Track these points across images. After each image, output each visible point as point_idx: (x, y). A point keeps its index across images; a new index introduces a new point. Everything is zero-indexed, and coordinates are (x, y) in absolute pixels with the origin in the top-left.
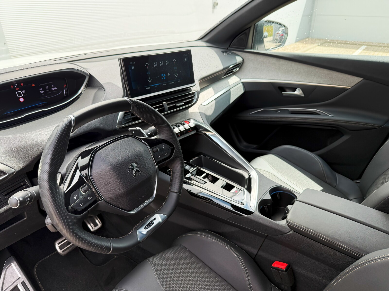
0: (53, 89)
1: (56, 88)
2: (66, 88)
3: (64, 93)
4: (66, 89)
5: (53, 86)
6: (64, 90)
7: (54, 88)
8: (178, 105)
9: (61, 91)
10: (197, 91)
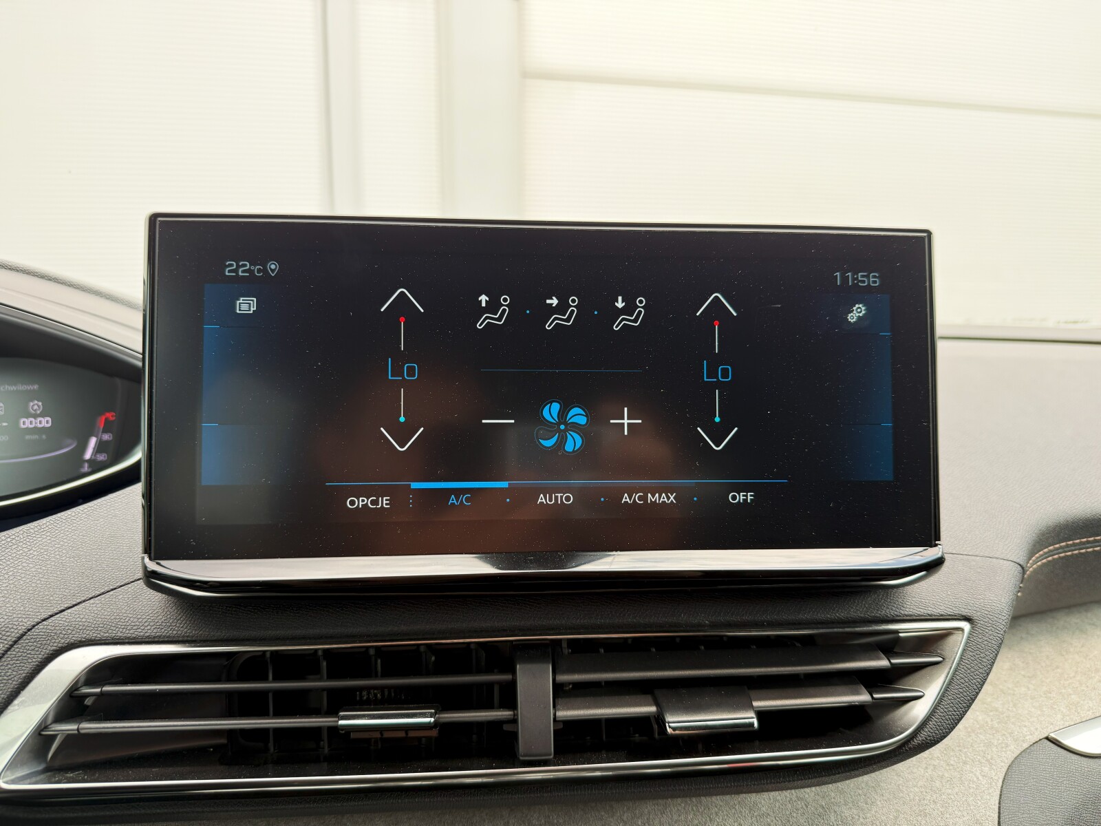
0: (27, 421)
1: (46, 422)
2: (105, 431)
3: (88, 455)
4: (106, 437)
5: (36, 406)
6: (93, 441)
7: (35, 416)
9: (69, 441)
10: (966, 626)
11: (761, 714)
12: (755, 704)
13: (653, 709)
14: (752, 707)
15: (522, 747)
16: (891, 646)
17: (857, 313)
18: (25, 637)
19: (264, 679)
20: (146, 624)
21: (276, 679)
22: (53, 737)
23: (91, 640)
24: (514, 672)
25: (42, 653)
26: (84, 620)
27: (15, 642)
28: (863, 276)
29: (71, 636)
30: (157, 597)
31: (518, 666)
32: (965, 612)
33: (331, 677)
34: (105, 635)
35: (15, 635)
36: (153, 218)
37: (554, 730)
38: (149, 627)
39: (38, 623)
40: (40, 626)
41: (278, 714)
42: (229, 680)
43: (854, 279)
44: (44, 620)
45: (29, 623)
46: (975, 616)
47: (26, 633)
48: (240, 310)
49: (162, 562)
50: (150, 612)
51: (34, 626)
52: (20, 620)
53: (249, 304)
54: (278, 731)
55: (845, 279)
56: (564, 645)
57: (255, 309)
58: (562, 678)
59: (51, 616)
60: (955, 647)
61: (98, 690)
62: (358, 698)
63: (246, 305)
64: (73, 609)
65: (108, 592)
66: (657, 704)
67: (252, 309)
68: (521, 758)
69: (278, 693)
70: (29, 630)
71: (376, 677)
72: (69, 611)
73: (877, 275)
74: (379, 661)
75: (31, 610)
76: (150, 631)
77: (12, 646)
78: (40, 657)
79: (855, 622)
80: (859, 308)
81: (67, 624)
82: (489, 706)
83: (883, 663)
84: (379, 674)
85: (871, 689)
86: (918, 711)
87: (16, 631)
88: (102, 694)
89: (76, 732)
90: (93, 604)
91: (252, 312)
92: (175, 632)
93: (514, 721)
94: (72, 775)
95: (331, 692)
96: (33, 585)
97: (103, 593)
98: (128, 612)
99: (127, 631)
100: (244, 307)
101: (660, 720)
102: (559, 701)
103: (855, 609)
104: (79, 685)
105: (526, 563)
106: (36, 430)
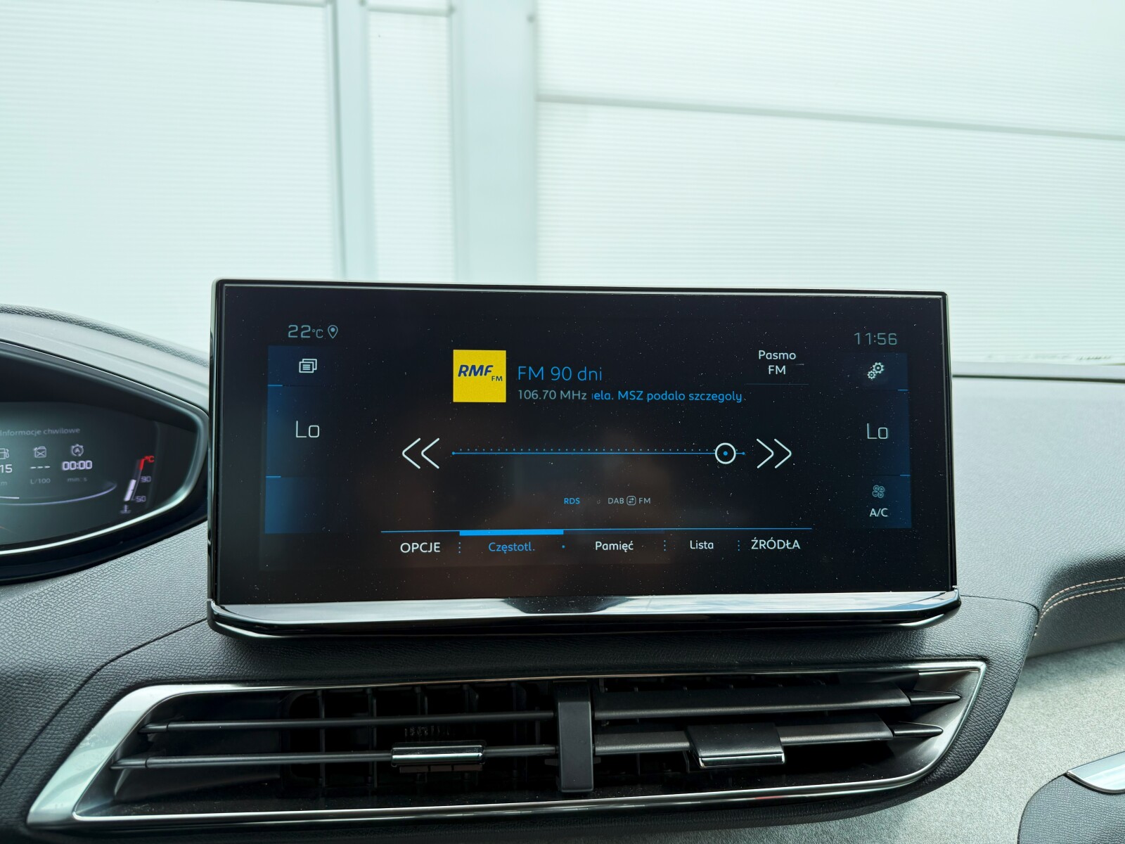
0: (69, 464)
1: (86, 465)
2: (142, 475)
3: (128, 498)
4: (145, 479)
5: (77, 449)
6: (133, 483)
7: (77, 459)
8: (707, 755)
9: (110, 484)
10: (982, 666)
11: (788, 749)
12: (783, 740)
13: (687, 744)
14: (778, 743)
15: (564, 781)
16: (912, 684)
17: (875, 371)
18: (94, 677)
19: (317, 716)
20: (208, 665)
21: (328, 716)
22: (119, 772)
23: (157, 680)
24: (555, 709)
25: (111, 692)
26: (150, 661)
27: (86, 682)
28: (881, 336)
29: (138, 676)
30: (218, 637)
31: (559, 704)
32: (981, 652)
33: (380, 714)
34: (170, 675)
35: (85, 675)
36: (220, 285)
37: (594, 765)
38: (211, 667)
39: (106, 664)
40: (109, 667)
41: (330, 750)
42: (282, 718)
43: (873, 339)
44: (113, 660)
45: (99, 664)
46: (991, 656)
47: (95, 673)
48: (302, 370)
49: (227, 607)
50: (212, 653)
51: (103, 667)
52: (90, 660)
53: (311, 364)
54: (330, 766)
55: (864, 339)
56: (601, 684)
57: (316, 369)
58: (601, 715)
59: (119, 657)
60: (973, 685)
61: (165, 727)
62: (406, 735)
63: (308, 366)
64: (139, 650)
65: (171, 634)
66: (690, 740)
67: (313, 369)
68: (563, 791)
69: (330, 730)
70: (98, 670)
71: (423, 713)
72: (135, 652)
73: (895, 334)
74: (426, 699)
75: (99, 651)
76: (211, 671)
77: (82, 685)
78: (109, 696)
79: (876, 662)
80: (879, 366)
81: (134, 664)
82: (531, 742)
83: (904, 701)
84: (426, 711)
85: (892, 726)
86: (937, 747)
87: (86, 671)
88: (168, 730)
89: (144, 767)
90: (157, 645)
91: (313, 372)
92: (236, 672)
93: (556, 756)
94: (139, 808)
95: (381, 728)
96: (99, 627)
97: (166, 635)
98: (191, 653)
99: (191, 671)
100: (307, 367)
101: (692, 755)
102: (598, 737)
103: (877, 649)
104: (145, 723)
105: (568, 606)
106: (77, 473)
